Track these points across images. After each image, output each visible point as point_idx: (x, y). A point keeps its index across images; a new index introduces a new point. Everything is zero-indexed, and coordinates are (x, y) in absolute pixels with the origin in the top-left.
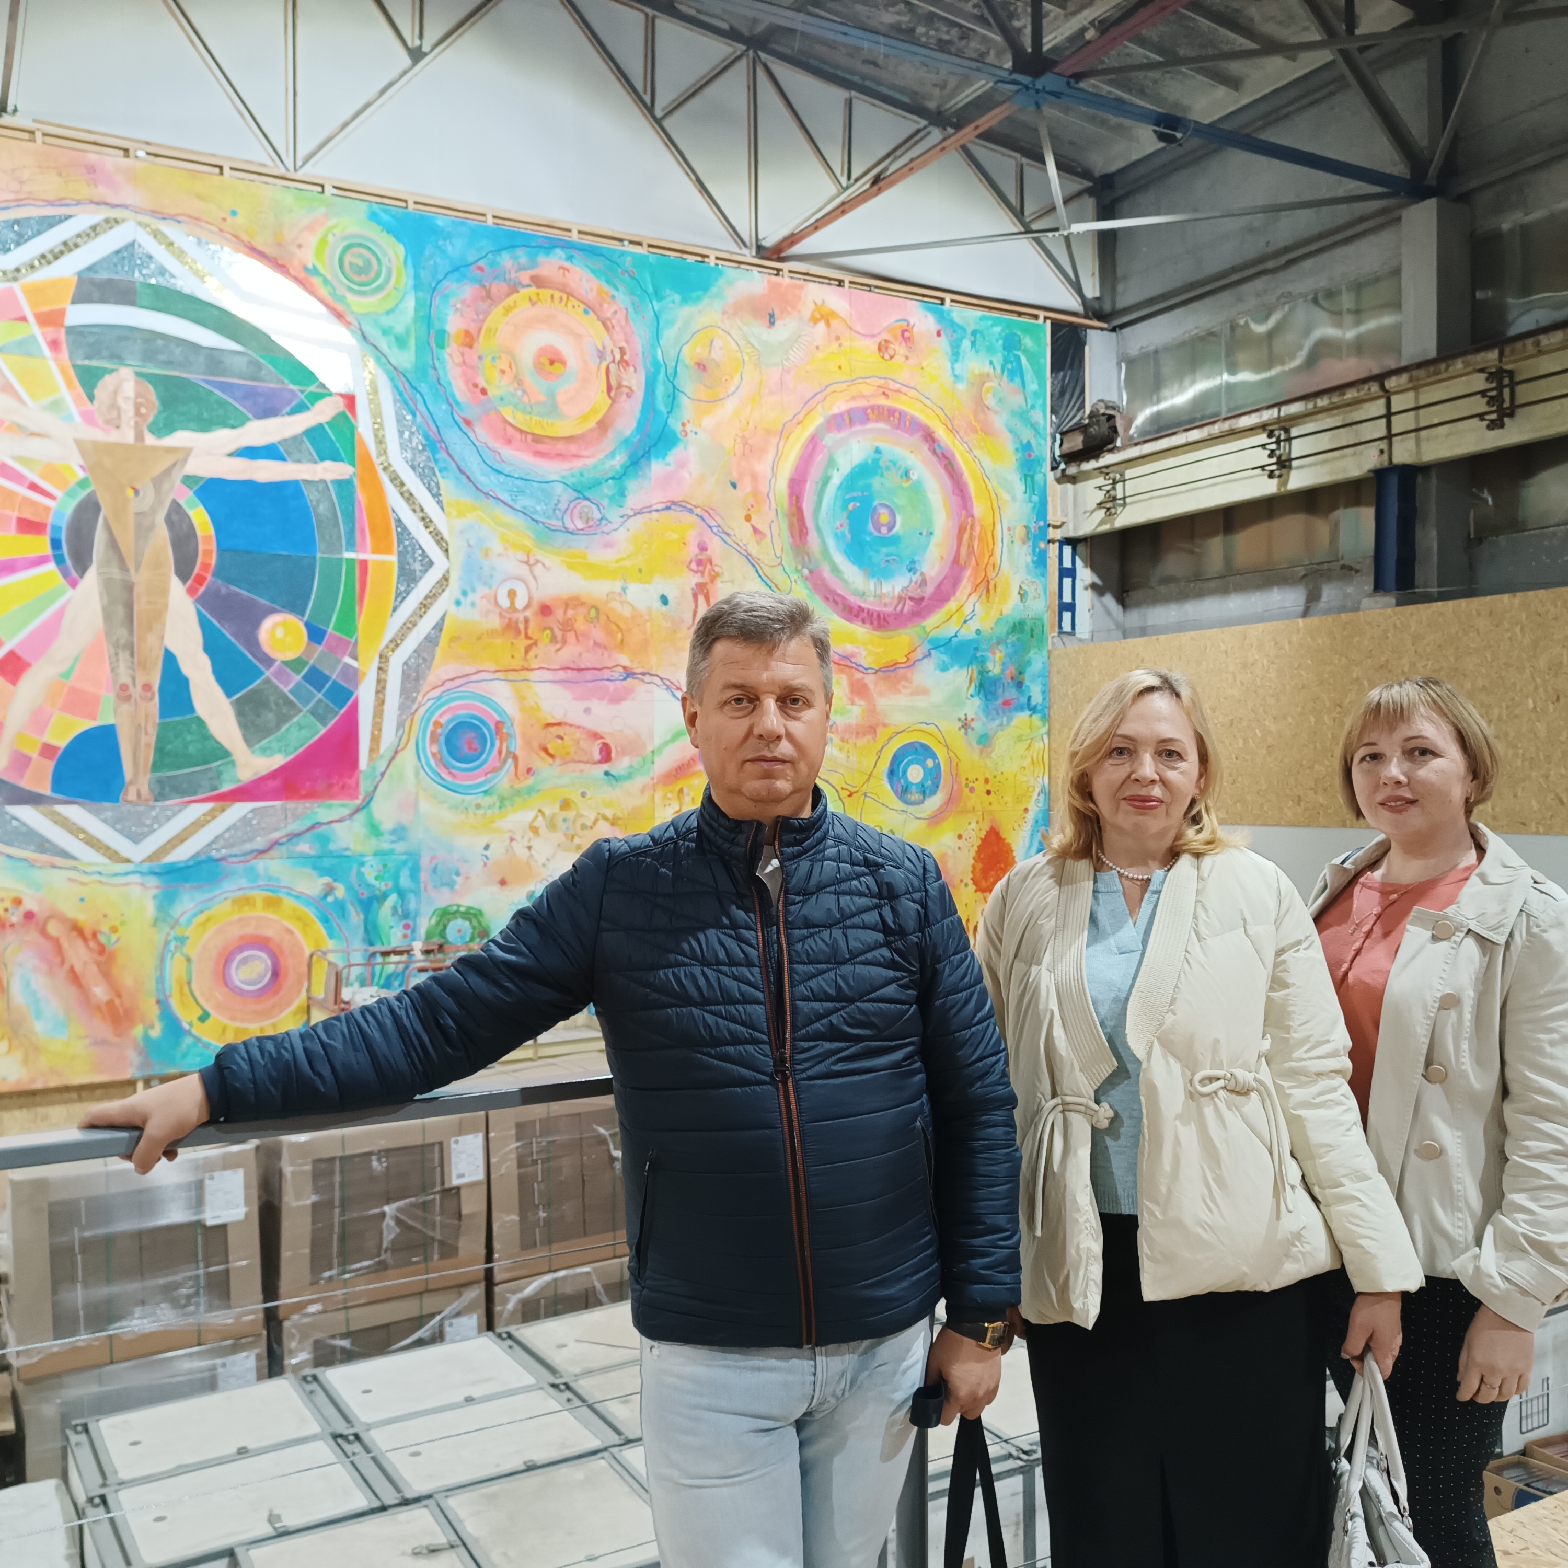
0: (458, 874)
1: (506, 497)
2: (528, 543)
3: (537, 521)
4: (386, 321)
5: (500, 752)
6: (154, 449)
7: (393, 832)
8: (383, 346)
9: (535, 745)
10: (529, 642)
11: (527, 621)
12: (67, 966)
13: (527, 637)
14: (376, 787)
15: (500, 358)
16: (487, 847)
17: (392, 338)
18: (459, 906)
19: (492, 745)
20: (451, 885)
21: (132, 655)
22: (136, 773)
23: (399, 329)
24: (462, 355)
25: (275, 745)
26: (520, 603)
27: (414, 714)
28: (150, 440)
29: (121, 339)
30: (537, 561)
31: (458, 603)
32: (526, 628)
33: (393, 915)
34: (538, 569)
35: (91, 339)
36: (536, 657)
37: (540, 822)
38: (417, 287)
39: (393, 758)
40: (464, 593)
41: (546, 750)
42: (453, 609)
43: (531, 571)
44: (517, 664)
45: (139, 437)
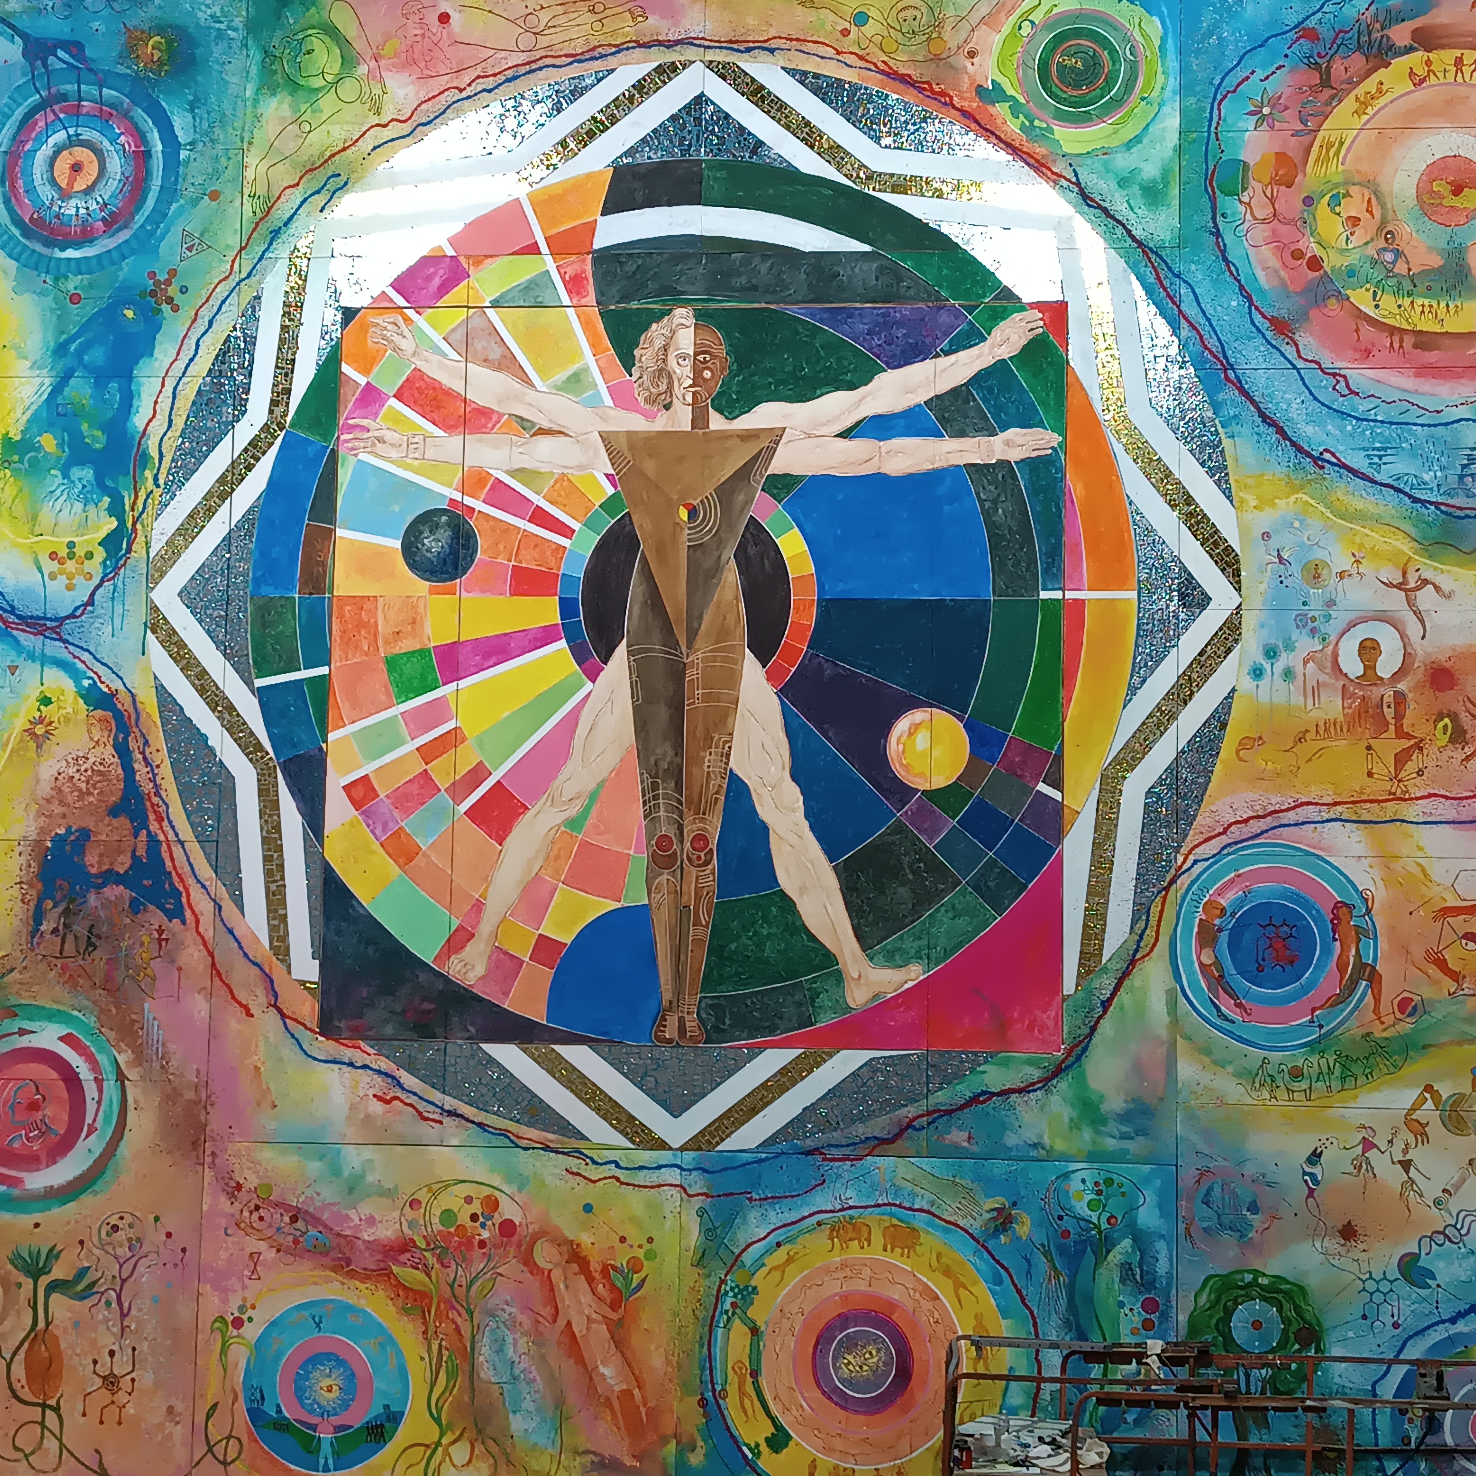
0: (1254, 1208)
1: (1358, 461)
2: (1406, 547)
3: (1423, 502)
4: (1123, 162)
5: (1341, 967)
6: (724, 436)
7: (1124, 1117)
8: (1120, 208)
9: (1418, 953)
10: (1407, 743)
11: (1400, 699)
12: (561, 1323)
13: (1401, 734)
14: (1093, 1029)
15: (1347, 195)
16: (1315, 1157)
17: (1136, 188)
18: (1256, 1273)
19: (1327, 951)
20: (1239, 1229)
21: (678, 788)
22: (678, 993)
23: (1151, 171)
24: (1272, 200)
25: (911, 945)
26: (1386, 666)
27: (1167, 889)
28: (717, 422)
29: (677, 259)
30: (1425, 582)
31: (1257, 673)
32: (1399, 717)
33: (1123, 1281)
34: (1426, 598)
35: (630, 267)
36: (1420, 773)
37: (1428, 1112)
38: (1184, 90)
39: (1126, 974)
40: (1271, 653)
41: (1441, 964)
42: (1246, 684)
43: (1410, 603)
44: (1379, 787)
45: (699, 419)
